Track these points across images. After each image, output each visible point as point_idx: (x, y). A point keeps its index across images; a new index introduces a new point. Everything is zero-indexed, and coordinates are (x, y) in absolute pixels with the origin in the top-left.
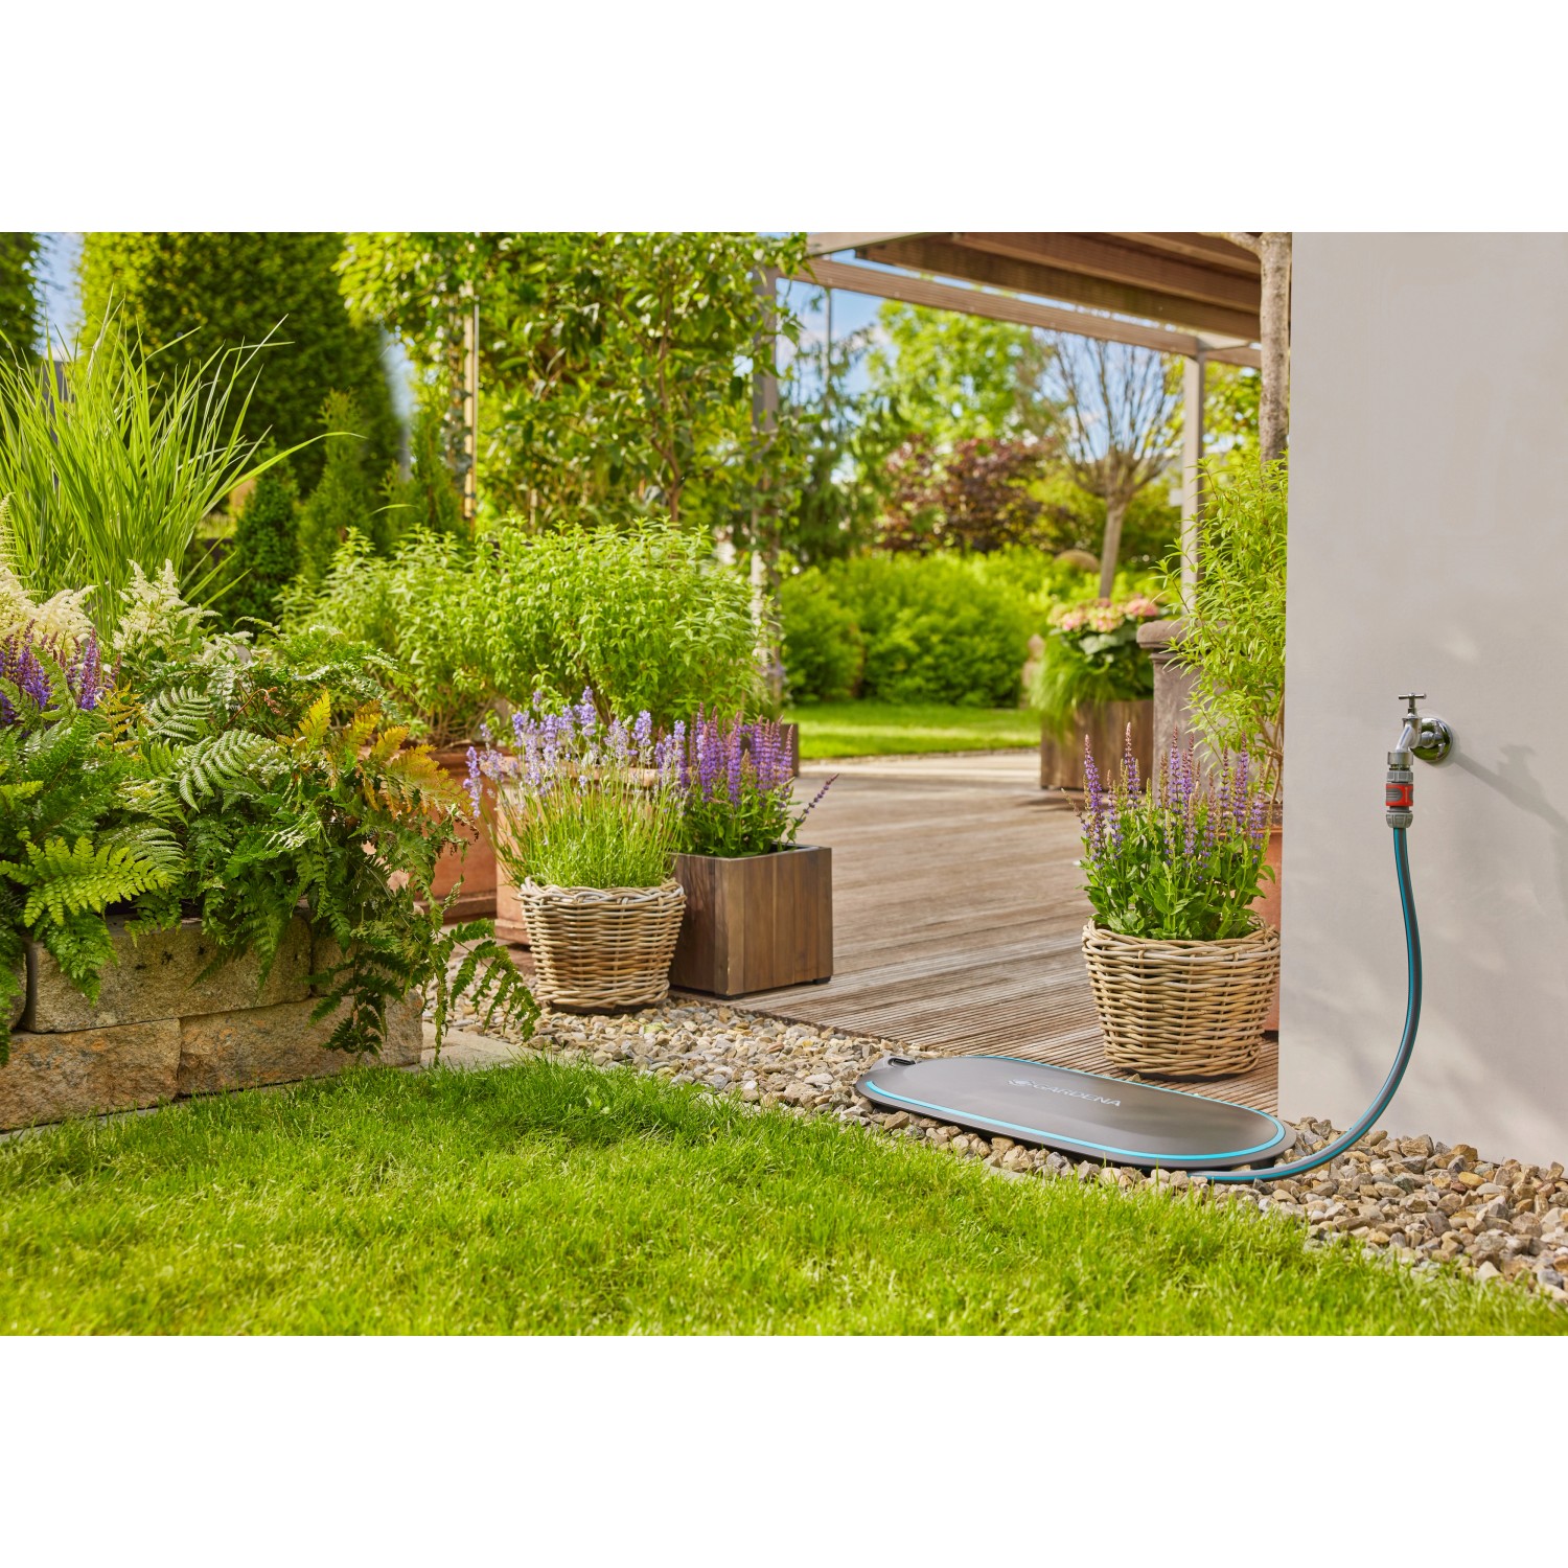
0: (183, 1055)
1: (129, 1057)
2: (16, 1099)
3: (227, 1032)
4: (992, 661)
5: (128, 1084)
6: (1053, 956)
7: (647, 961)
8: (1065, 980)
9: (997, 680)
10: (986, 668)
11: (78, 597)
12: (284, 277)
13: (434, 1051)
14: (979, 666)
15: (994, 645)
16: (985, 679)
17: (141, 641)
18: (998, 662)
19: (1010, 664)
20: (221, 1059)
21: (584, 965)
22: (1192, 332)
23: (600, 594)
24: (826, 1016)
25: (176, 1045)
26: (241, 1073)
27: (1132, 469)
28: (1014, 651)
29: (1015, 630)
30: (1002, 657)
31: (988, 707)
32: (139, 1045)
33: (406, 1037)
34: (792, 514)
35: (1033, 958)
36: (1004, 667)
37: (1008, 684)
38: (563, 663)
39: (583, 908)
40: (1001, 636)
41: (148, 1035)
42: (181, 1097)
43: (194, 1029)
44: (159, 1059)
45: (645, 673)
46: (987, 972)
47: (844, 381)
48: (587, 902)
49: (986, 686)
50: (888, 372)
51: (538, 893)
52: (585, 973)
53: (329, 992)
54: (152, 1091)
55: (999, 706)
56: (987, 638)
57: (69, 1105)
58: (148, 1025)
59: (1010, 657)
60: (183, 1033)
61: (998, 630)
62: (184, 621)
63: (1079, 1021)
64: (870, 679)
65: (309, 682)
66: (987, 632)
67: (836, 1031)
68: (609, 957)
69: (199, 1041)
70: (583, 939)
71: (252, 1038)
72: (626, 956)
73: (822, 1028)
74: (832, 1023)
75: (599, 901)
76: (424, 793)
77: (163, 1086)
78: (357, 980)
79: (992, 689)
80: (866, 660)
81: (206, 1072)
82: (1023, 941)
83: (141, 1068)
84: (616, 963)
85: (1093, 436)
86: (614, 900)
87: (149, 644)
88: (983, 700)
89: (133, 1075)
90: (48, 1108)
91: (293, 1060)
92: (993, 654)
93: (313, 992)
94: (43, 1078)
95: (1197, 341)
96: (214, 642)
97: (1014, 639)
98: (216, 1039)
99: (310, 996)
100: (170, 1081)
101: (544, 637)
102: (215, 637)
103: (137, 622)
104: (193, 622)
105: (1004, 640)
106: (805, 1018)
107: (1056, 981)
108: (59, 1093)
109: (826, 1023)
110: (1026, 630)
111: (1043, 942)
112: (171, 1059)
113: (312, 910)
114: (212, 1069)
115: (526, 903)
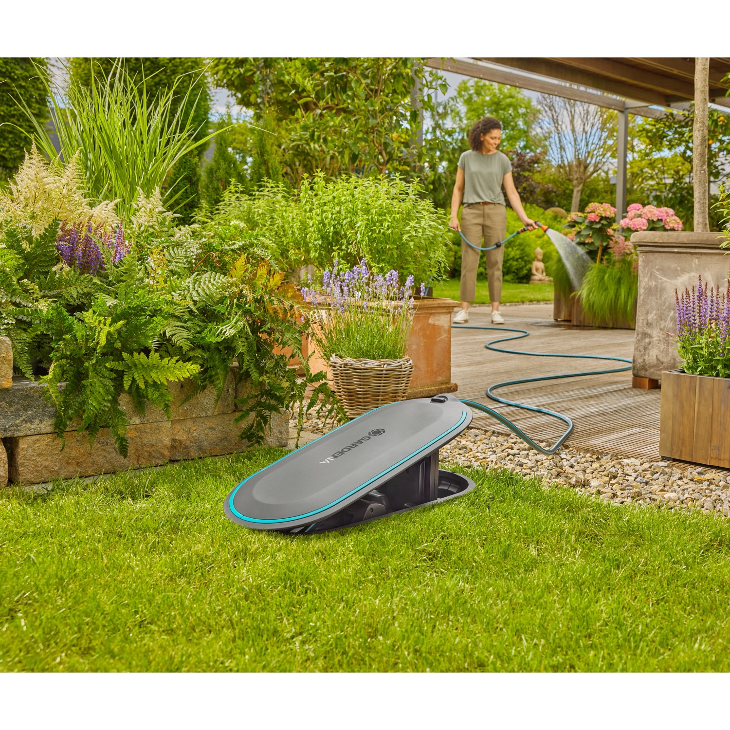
0: (174, 440)
1: (146, 440)
2: (91, 460)
3: (194, 428)
4: (517, 260)
5: (146, 454)
6: (590, 397)
7: (395, 397)
8: (600, 409)
9: (519, 269)
10: (515, 263)
11: (112, 205)
12: (170, 65)
13: (296, 440)
14: (510, 262)
15: (518, 252)
16: (513, 269)
17: (142, 229)
18: (520, 260)
19: (525, 261)
20: (191, 442)
21: (364, 398)
22: (623, 99)
23: (367, 212)
24: (486, 426)
25: (169, 435)
26: (201, 449)
27: (586, 167)
28: (528, 256)
29: (529, 245)
30: (522, 258)
31: (515, 282)
32: (151, 434)
33: (281, 433)
34: (430, 183)
35: (580, 399)
36: (523, 263)
37: (525, 272)
38: (347, 247)
39: (364, 369)
40: (522, 248)
41: (156, 429)
42: (172, 461)
43: (178, 427)
44: (161, 442)
45: (390, 252)
46: (560, 405)
47: (445, 122)
48: (367, 366)
49: (514, 272)
50: (461, 120)
51: (339, 361)
52: (364, 402)
53: (244, 409)
54: (158, 458)
55: (520, 283)
56: (515, 249)
57: (117, 464)
58: (156, 424)
59: (526, 258)
60: (172, 429)
61: (520, 245)
62: (164, 219)
63: (614, 429)
64: (457, 268)
65: (233, 250)
66: (514, 246)
67: (493, 433)
68: (377, 394)
69: (180, 433)
70: (364, 385)
71: (207, 431)
72: (385, 393)
73: (486, 431)
74: (491, 428)
75: (372, 366)
76: (296, 307)
77: (163, 455)
78: (259, 404)
79: (517, 274)
80: (455, 258)
81: (183, 448)
82: (572, 390)
83: (152, 445)
84: (380, 398)
85: (567, 150)
86: (380, 366)
87: (147, 231)
88: (512, 279)
89: (148, 449)
90: (107, 465)
91: (226, 443)
92: (518, 257)
93: (236, 409)
94: (104, 450)
95: (624, 103)
96: (180, 230)
97: (527, 249)
98: (189, 432)
99: (235, 411)
100: (166, 453)
101: (336, 233)
102: (181, 227)
103: (141, 220)
104: (168, 219)
105: (523, 250)
106: (476, 426)
107: (597, 410)
108: (112, 458)
109: (488, 429)
110: (533, 245)
111: (582, 391)
112: (167, 441)
113: (240, 367)
114: (186, 447)
115: (334, 367)
